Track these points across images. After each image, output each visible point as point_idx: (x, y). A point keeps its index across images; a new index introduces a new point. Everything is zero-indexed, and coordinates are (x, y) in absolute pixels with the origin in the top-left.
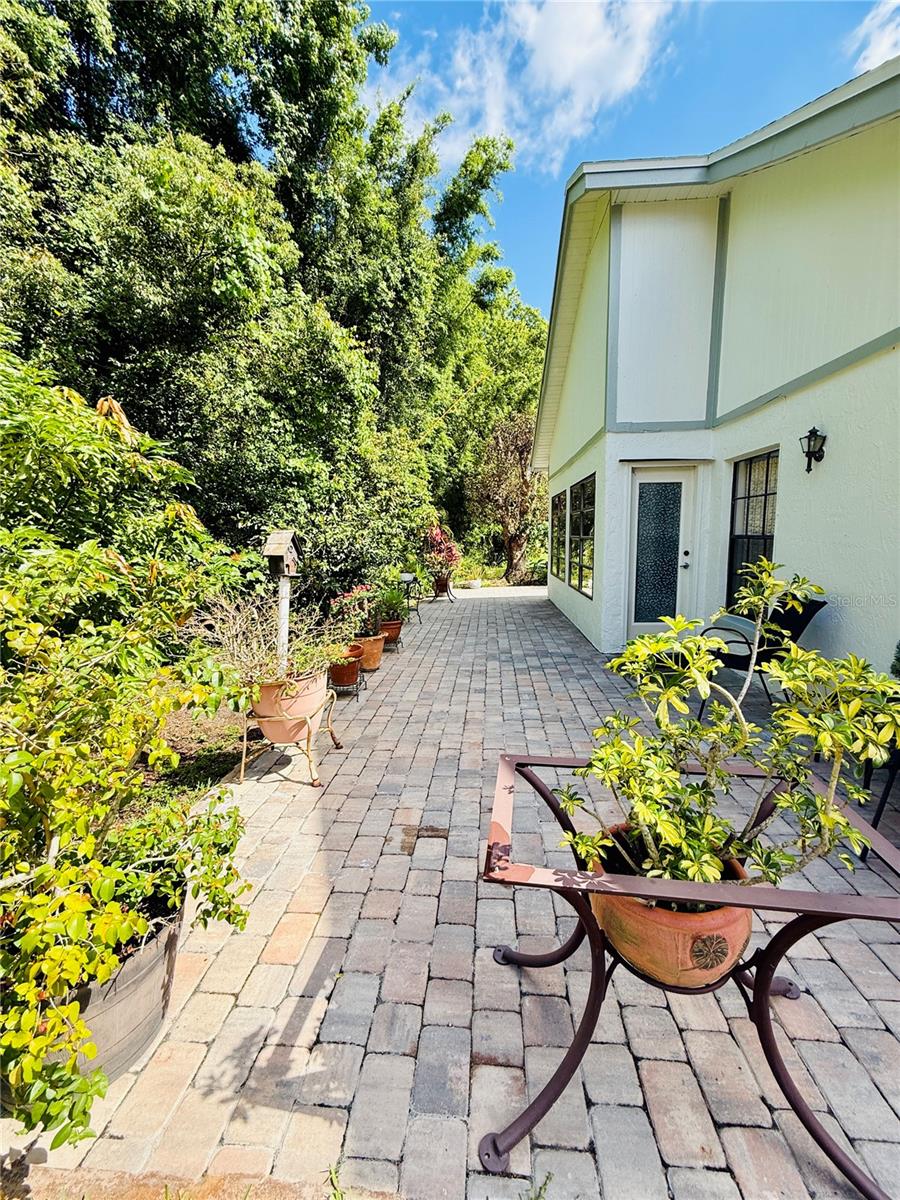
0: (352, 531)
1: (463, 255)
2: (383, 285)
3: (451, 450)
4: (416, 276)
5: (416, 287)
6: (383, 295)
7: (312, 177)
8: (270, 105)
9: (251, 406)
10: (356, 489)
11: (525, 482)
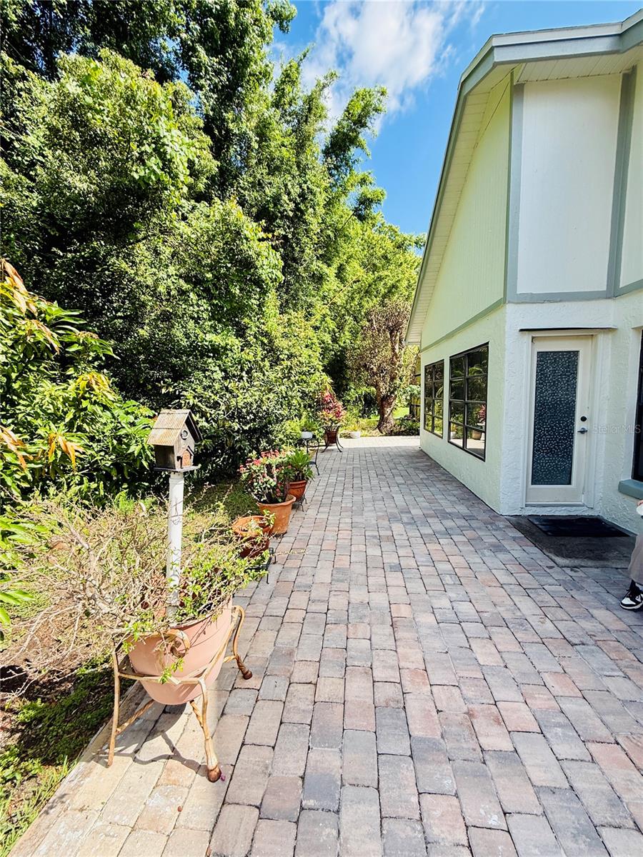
0: (260, 395)
1: (346, 180)
2: (285, 198)
3: (333, 330)
4: (311, 192)
5: (311, 200)
6: (285, 205)
7: (229, 116)
8: (196, 57)
9: (172, 287)
10: (263, 360)
11: (395, 354)
